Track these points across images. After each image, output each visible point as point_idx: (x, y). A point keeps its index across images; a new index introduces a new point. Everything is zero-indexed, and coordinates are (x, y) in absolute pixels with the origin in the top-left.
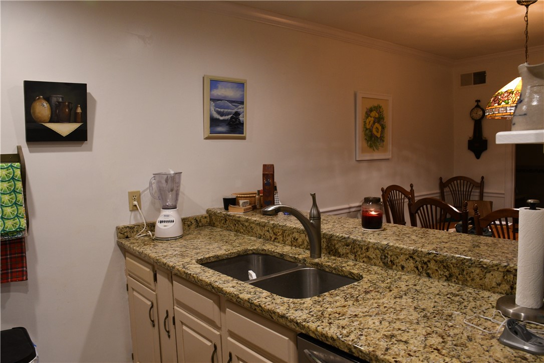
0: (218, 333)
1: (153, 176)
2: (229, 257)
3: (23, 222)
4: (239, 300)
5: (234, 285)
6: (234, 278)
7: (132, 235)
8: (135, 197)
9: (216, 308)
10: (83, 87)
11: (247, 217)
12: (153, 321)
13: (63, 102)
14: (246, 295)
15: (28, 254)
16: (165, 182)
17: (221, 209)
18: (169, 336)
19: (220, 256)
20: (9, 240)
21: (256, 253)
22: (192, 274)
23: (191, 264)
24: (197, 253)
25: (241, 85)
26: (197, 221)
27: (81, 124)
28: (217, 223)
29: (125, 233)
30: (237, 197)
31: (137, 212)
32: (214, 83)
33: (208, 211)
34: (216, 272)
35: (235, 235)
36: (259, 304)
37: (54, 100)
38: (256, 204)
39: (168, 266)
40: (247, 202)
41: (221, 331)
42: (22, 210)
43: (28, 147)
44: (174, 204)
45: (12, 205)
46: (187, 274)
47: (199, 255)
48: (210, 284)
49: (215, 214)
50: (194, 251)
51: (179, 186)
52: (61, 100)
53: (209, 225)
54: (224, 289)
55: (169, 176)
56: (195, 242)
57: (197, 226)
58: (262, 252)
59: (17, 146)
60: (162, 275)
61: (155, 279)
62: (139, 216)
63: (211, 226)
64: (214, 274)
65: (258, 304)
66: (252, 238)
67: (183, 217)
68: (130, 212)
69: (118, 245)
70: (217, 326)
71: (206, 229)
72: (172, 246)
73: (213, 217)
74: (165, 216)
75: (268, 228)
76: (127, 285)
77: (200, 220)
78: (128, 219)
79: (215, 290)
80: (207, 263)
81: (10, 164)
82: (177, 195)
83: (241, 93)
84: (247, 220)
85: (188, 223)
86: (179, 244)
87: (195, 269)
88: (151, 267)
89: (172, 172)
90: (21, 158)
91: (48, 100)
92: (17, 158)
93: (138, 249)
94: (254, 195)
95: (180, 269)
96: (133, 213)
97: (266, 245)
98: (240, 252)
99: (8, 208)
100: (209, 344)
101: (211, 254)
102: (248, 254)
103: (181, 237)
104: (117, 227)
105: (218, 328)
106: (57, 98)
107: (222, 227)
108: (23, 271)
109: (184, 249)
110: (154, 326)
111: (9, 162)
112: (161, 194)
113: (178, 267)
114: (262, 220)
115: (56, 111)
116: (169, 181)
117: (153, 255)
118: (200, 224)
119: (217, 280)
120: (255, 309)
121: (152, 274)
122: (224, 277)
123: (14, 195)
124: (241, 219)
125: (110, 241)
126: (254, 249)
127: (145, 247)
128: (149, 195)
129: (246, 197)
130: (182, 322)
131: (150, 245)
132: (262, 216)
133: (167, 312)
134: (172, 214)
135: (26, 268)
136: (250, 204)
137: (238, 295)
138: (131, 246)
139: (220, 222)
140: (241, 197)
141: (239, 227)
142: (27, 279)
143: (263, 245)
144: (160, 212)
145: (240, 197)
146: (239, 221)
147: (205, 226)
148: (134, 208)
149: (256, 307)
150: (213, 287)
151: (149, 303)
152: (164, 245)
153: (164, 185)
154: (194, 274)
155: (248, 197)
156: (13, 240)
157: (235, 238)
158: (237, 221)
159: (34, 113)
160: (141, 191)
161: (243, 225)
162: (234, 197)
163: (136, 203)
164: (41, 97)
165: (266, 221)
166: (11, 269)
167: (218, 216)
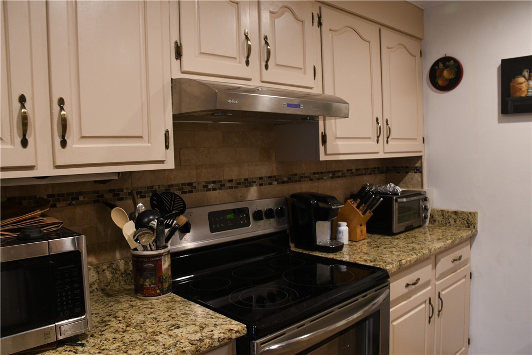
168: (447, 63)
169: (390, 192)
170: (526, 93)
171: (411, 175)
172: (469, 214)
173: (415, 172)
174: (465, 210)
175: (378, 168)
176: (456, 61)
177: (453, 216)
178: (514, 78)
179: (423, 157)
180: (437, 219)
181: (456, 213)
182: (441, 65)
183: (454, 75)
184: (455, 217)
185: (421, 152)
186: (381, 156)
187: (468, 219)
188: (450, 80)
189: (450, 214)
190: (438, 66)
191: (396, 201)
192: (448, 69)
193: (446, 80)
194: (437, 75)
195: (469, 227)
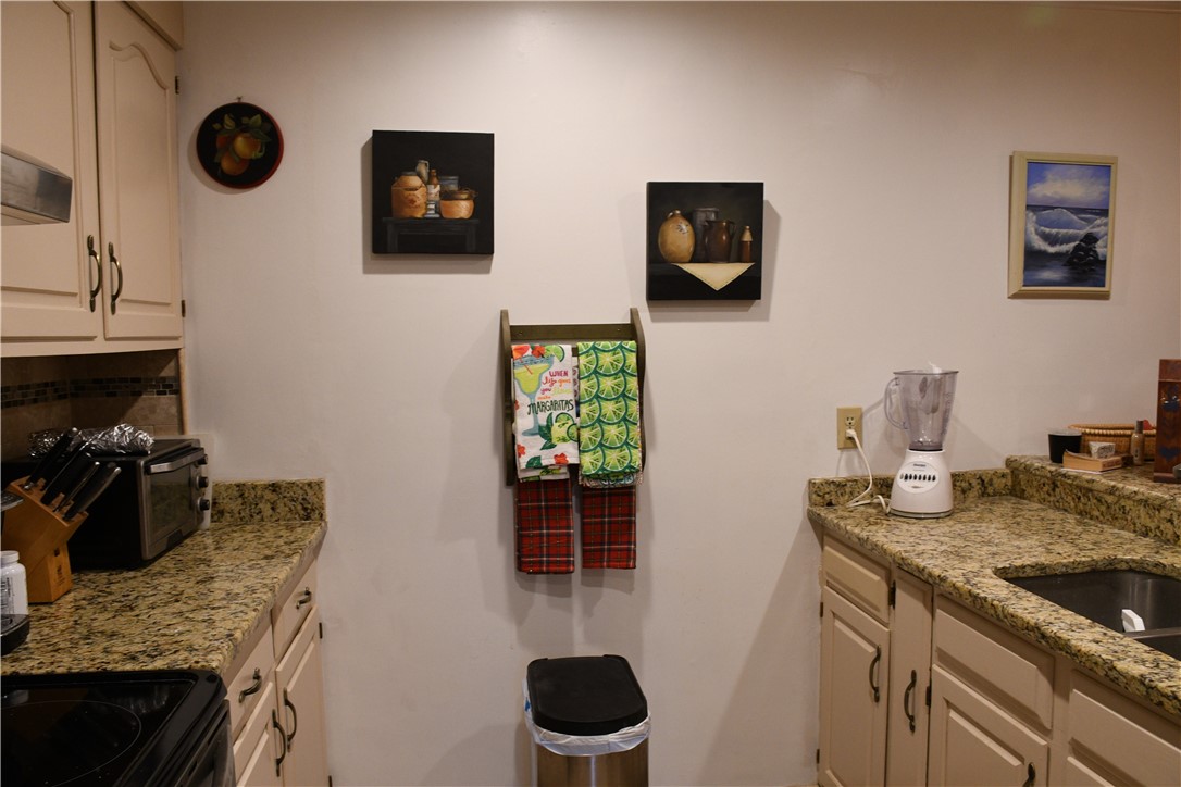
0: (1043, 742)
1: (894, 376)
2: (1070, 571)
3: (637, 454)
4: (1113, 674)
5: (1098, 637)
6: (1094, 620)
7: (841, 499)
8: (851, 419)
9: (1044, 683)
10: (757, 188)
11: (1113, 483)
12: (876, 690)
13: (718, 222)
14: (1132, 665)
15: (640, 518)
16: (918, 390)
17: (1041, 459)
18: (913, 728)
19: (1049, 566)
20: (609, 489)
21: (1139, 570)
22: (989, 600)
23: (984, 577)
24: (994, 555)
25: (1103, 171)
26: (983, 481)
27: (750, 265)
28: (1029, 491)
29: (827, 496)
30: (1085, 434)
31: (853, 453)
32: (1037, 169)
33: (1009, 462)
34: (1047, 602)
35: (1079, 523)
36: (1173, 692)
37: (701, 217)
38: (1133, 453)
39: (930, 575)
40: (1109, 448)
41: (1051, 739)
42: (635, 431)
43: (650, 311)
44: (936, 440)
45: (619, 422)
46: (976, 597)
47: (997, 558)
48: (1036, 628)
49: (1027, 469)
50: (985, 548)
51: (949, 403)
52: (713, 217)
53: (1011, 494)
54: (1073, 642)
55: (929, 379)
56: (983, 529)
57: (983, 495)
58: (1154, 570)
59: (631, 310)
60: (909, 593)
61: (892, 600)
62: (856, 460)
63: (1016, 496)
64: (1042, 605)
65: (1168, 691)
66: (1123, 532)
67: (953, 471)
68: (839, 452)
69: (810, 519)
70: (1044, 727)
71: (1005, 503)
72: (932, 533)
73: (1021, 476)
74: (915, 465)
75: (1169, 513)
76: (822, 605)
77: (991, 480)
78: (833, 466)
79: (1047, 642)
80: (1018, 578)
81: (618, 343)
82: (945, 420)
83: (1102, 189)
84: (1112, 491)
85: (963, 484)
86: (947, 529)
87: (996, 590)
88: (883, 572)
89: (937, 371)
90: (639, 332)
91: (689, 217)
92: (630, 331)
93: (857, 531)
94: (1128, 432)
95: (959, 584)
96: (845, 454)
97: (1166, 553)
98: (1097, 562)
99: (611, 426)
100: (1015, 762)
101: (1027, 560)
102: (1116, 570)
103: (949, 514)
104: (810, 482)
105: (1044, 731)
106: (706, 214)
107: (1042, 501)
108: (629, 550)
109: (959, 542)
110: (877, 699)
111: (617, 339)
112: (909, 416)
113: (954, 580)
114: (1154, 493)
115: (704, 239)
116: (930, 391)
117: (894, 548)
118: (990, 490)
119: (1052, 620)
120: (1160, 704)
121: (884, 589)
122: (1069, 616)
123: (623, 403)
124: (1095, 486)
125: (796, 507)
126: (1133, 561)
127: (870, 528)
128: (882, 417)
129: (1107, 435)
130: (948, 702)
131: (883, 524)
132: (1151, 483)
133: (914, 674)
134: (931, 462)
135: (635, 545)
136: (1117, 453)
137: (1112, 661)
138: (842, 524)
139: (1039, 488)
140: (1095, 435)
141: (1086, 503)
142: (635, 567)
143: (1157, 553)
144: (903, 456)
145: (1090, 434)
146: (1091, 490)
147: (1001, 494)
148: (849, 444)
149: (1165, 700)
150: (1044, 636)
151: (871, 650)
152: (915, 529)
153: (916, 396)
154: (993, 600)
155: (1111, 435)
156: (618, 488)
157: (1080, 529)
158: (1085, 491)
159: (664, 243)
160: (865, 408)
161: (1099, 501)
162: (1077, 432)
163: (852, 433)
164: (678, 212)
165: (1166, 496)
166: (609, 543)
167: (1035, 475)
168: (245, 120)
169: (122, 448)
170: (423, 211)
171: (147, 399)
172: (306, 487)
173: (159, 393)
174: (293, 479)
175: (53, 384)
176: (267, 119)
177: (268, 495)
178: (399, 176)
179: (182, 353)
180: (227, 508)
181: (274, 487)
182: (229, 123)
183: (260, 152)
184: (273, 497)
185: (176, 338)
186: (100, 347)
187: (304, 499)
188: (252, 162)
189: (259, 493)
190: (222, 122)
191: (147, 470)
192: (248, 135)
193: (243, 160)
194: (218, 145)
195: (308, 518)
